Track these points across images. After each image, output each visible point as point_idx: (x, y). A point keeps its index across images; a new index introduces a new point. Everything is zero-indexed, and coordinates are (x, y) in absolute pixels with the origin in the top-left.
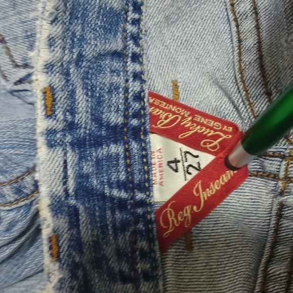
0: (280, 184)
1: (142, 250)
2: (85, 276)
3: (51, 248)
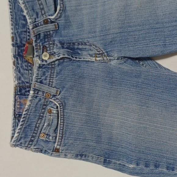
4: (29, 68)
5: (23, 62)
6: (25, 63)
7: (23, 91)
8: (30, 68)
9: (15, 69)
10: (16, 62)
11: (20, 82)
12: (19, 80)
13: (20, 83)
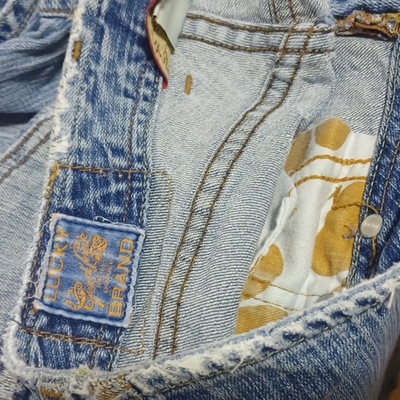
0: (278, 54)
1: (147, 79)
2: (95, 85)
3: (74, 51)
4: (143, 90)
5: (121, 55)
6: (129, 61)
7: (92, 195)
8: (149, 92)
9: (76, 77)
10: (88, 46)
11: (84, 144)
12: (80, 135)
13: (79, 152)
